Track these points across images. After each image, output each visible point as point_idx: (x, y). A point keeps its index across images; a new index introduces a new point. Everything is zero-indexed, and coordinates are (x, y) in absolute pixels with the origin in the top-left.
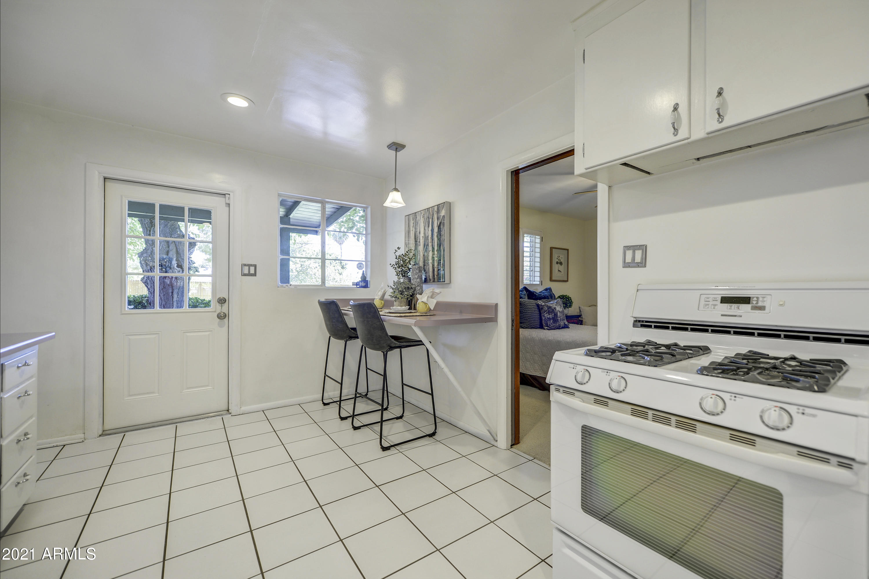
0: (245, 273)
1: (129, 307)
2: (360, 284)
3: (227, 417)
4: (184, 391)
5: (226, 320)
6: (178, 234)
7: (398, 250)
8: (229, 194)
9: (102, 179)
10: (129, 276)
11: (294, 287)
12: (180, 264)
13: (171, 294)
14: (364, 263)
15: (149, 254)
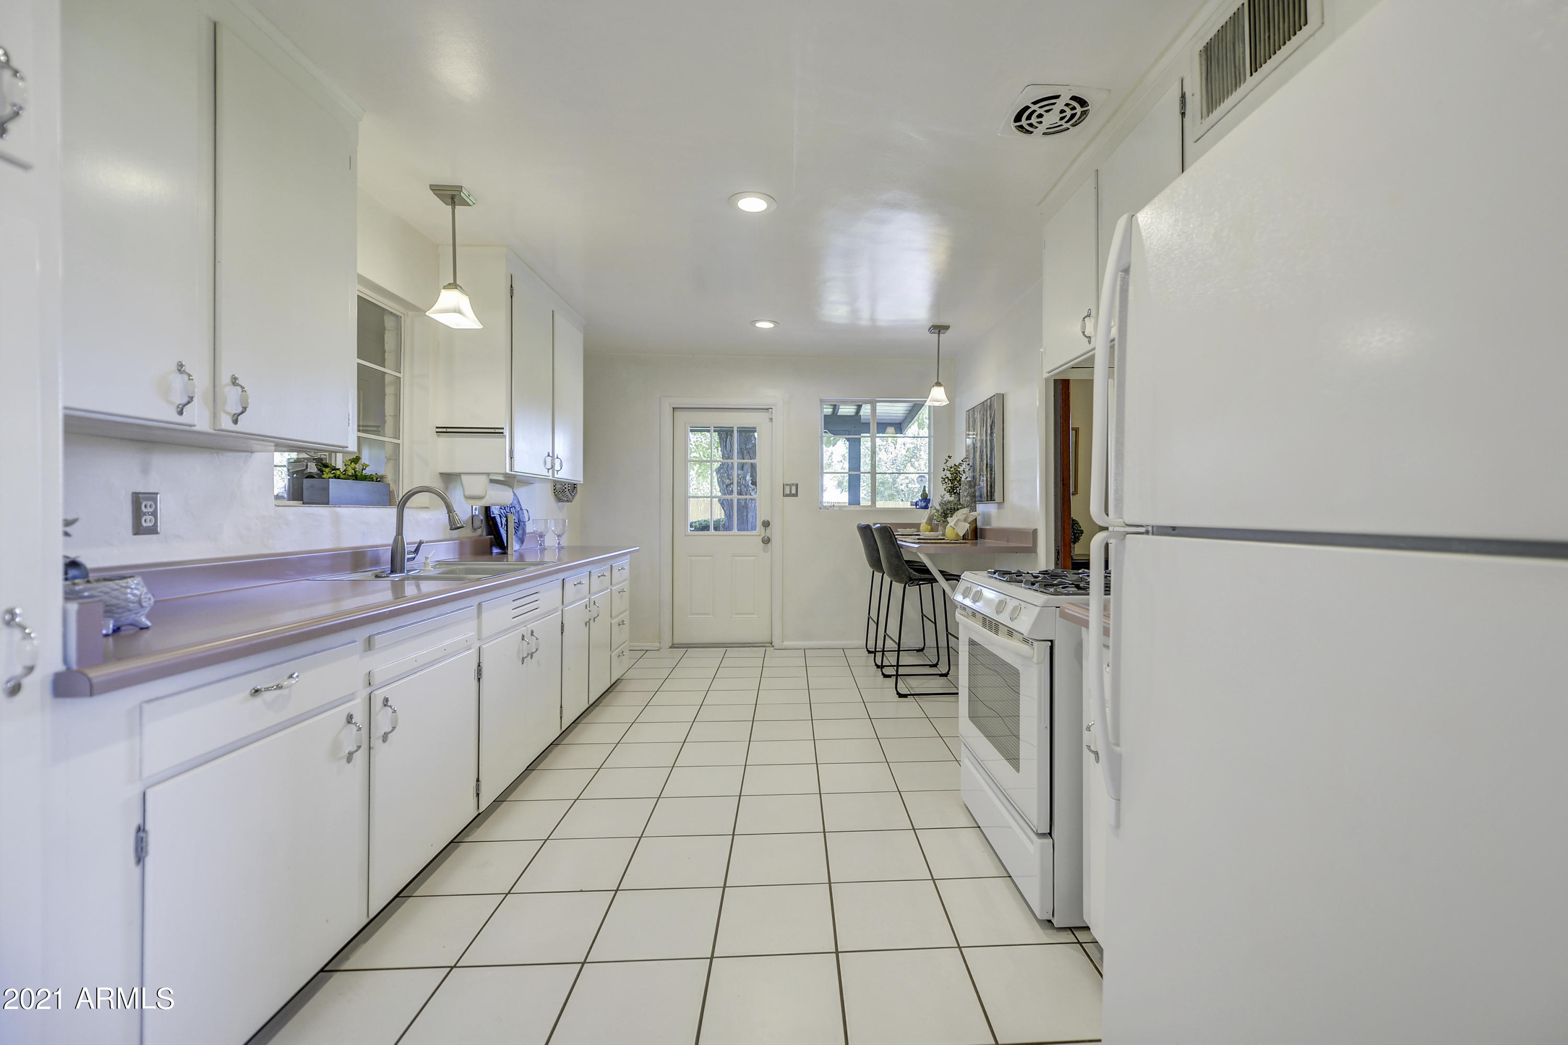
0: (787, 493)
1: (691, 529)
2: (920, 503)
3: (770, 649)
4: (734, 616)
5: (769, 545)
6: (752, 444)
7: (949, 459)
8: (772, 408)
9: (672, 410)
10: (691, 499)
11: (838, 509)
12: (755, 481)
13: (745, 517)
14: (927, 476)
15: (726, 469)
